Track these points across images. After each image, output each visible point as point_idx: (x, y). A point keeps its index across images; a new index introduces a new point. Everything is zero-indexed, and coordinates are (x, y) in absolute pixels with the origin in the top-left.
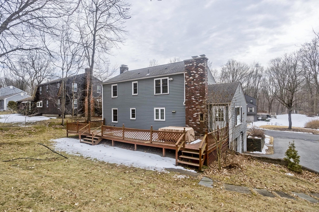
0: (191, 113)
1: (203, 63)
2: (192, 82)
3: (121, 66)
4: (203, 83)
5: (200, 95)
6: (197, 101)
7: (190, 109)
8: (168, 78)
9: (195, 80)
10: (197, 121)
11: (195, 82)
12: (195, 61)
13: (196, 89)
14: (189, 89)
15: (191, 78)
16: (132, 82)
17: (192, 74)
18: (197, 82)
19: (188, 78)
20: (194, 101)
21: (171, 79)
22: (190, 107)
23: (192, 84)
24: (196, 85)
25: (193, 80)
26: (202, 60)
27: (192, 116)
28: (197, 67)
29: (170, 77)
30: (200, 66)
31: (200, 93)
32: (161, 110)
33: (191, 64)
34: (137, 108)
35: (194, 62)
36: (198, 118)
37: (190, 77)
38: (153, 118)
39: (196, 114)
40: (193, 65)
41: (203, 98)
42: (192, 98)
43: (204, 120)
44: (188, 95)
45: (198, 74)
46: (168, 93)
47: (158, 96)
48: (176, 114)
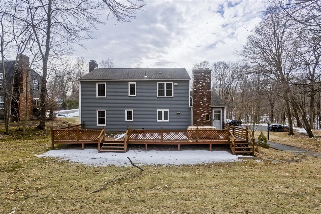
0: (199, 114)
1: (210, 75)
2: (200, 89)
3: (90, 62)
4: (210, 90)
5: (207, 100)
6: (204, 104)
7: (198, 111)
8: (172, 83)
9: (203, 87)
10: (204, 120)
11: (203, 89)
12: (204, 72)
13: (203, 95)
14: (197, 94)
15: (200, 85)
16: (129, 83)
17: (200, 82)
18: (205, 89)
19: (196, 85)
20: (201, 104)
21: (176, 84)
22: (198, 109)
23: (200, 90)
24: (204, 91)
25: (201, 87)
26: (209, 72)
27: (200, 116)
28: (204, 77)
29: (175, 82)
30: (207, 76)
31: (207, 98)
32: (165, 111)
33: (200, 74)
34: (134, 110)
35: (202, 73)
36: (205, 118)
37: (198, 84)
38: (156, 119)
39: (204, 115)
40: (201, 75)
41: (209, 102)
42: (200, 102)
43: (210, 119)
44: (197, 99)
45: (206, 83)
46: (173, 96)
47: (161, 99)
48: (180, 115)
